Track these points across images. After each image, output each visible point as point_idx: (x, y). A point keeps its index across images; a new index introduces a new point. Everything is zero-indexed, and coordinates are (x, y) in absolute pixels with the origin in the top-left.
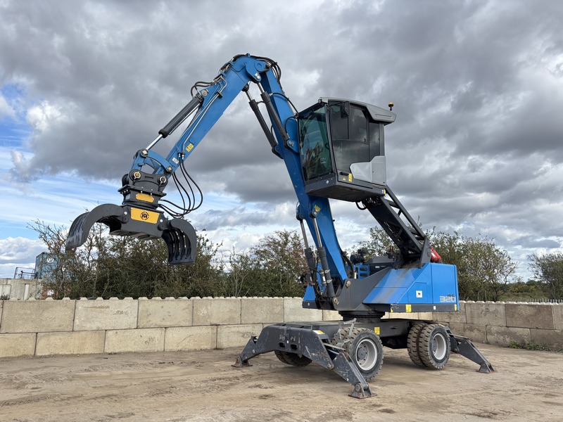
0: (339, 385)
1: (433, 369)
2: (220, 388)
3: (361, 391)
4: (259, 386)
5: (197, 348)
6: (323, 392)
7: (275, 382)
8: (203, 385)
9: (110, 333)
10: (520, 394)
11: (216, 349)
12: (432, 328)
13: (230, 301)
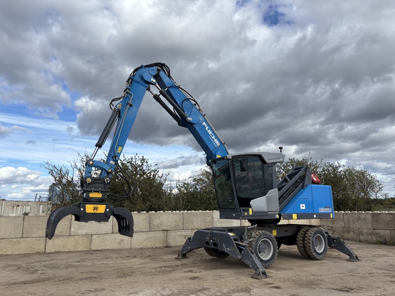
0: (246, 270)
1: (315, 259)
2: (165, 272)
3: (259, 274)
4: (191, 271)
5: (153, 246)
6: (234, 275)
7: (202, 268)
8: (154, 270)
9: (94, 237)
10: (374, 276)
11: (167, 247)
12: (313, 230)
13: (175, 213)
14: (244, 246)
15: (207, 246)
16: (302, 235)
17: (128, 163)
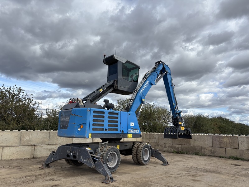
0: (97, 176)
1: (143, 165)
3: (108, 179)
4: (52, 180)
5: (22, 158)
6: (88, 181)
7: (63, 176)
11: (34, 158)
12: (143, 145)
13: (43, 132)
14: (97, 158)
15: (68, 158)
16: (136, 149)
17: (6, 91)
